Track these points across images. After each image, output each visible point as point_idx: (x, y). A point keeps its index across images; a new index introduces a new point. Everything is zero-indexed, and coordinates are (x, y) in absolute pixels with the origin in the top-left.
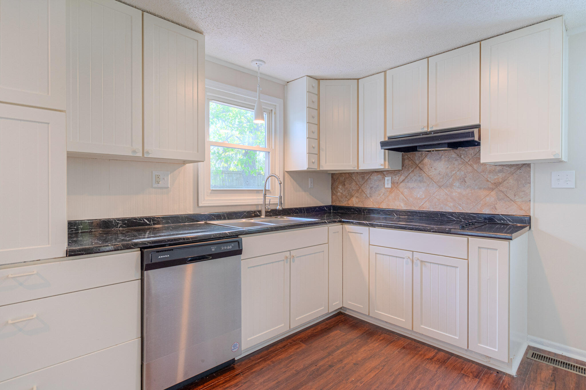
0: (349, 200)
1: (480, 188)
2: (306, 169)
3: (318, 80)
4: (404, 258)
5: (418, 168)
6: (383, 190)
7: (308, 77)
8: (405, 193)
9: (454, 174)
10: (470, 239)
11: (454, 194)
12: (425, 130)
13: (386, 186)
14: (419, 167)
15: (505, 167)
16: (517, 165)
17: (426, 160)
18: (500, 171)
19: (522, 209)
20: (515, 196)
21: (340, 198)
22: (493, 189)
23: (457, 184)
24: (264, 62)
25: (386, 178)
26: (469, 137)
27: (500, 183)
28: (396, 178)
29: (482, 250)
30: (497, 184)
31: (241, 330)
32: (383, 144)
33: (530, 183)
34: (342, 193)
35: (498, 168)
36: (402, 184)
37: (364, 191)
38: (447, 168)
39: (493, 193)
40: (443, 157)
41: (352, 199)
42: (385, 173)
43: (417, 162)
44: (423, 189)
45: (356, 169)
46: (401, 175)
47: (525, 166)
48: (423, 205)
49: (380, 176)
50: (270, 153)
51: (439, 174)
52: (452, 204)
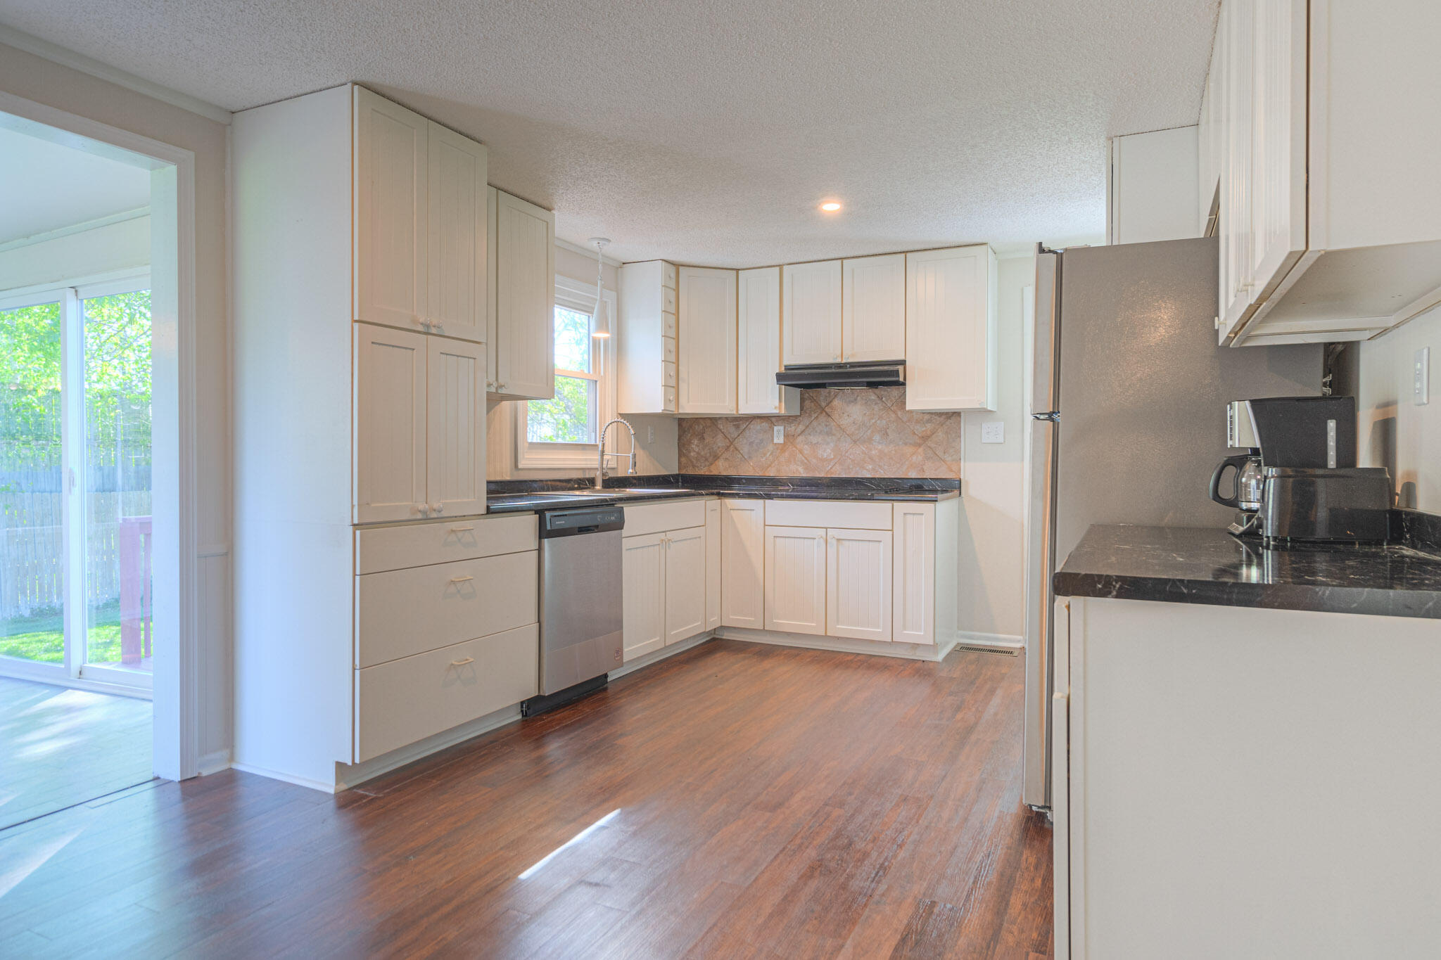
0: (711, 464)
1: (906, 444)
2: (661, 411)
3: (677, 266)
4: (814, 539)
5: (824, 413)
6: (771, 447)
7: (664, 263)
8: (806, 452)
9: (873, 424)
10: (896, 504)
11: (873, 452)
12: (839, 360)
13: (776, 441)
14: (827, 413)
15: (933, 416)
16: (947, 413)
17: (836, 403)
18: (929, 421)
19: (952, 471)
20: (945, 453)
21: (695, 462)
22: (920, 445)
23: (877, 437)
24: (608, 240)
25: (776, 428)
26: (893, 376)
27: (929, 437)
28: (792, 429)
29: (908, 516)
30: (925, 438)
31: (622, 634)
32: (780, 378)
33: (960, 437)
34: (698, 453)
35: (927, 417)
36: (800, 439)
37: (739, 449)
38: (865, 414)
39: (920, 450)
40: (859, 398)
41: (717, 462)
42: (773, 419)
43: (823, 404)
44: (832, 445)
45: (735, 412)
46: (799, 424)
47: (954, 415)
48: (831, 468)
49: (765, 425)
50: (598, 383)
51: (854, 423)
52: (870, 467)
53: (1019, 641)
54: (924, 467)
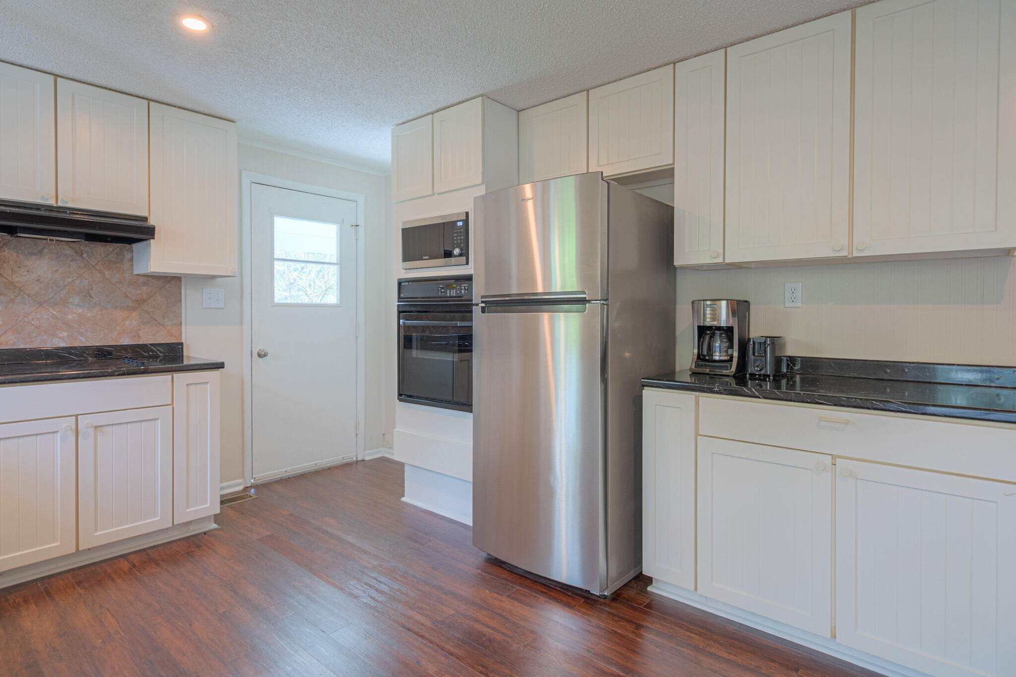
1: (116, 308)
9: (69, 284)
10: (176, 375)
11: (70, 317)
12: (51, 203)
15: (150, 279)
16: (166, 277)
18: (144, 284)
19: (171, 335)
20: (164, 318)
22: (134, 309)
23: (76, 300)
27: (144, 300)
29: (191, 387)
30: (140, 302)
33: (181, 302)
35: (142, 279)
38: (56, 271)
39: (134, 314)
40: (46, 251)
47: (174, 280)
51: (38, 280)
52: (65, 334)
53: (240, 484)
54: (139, 332)
